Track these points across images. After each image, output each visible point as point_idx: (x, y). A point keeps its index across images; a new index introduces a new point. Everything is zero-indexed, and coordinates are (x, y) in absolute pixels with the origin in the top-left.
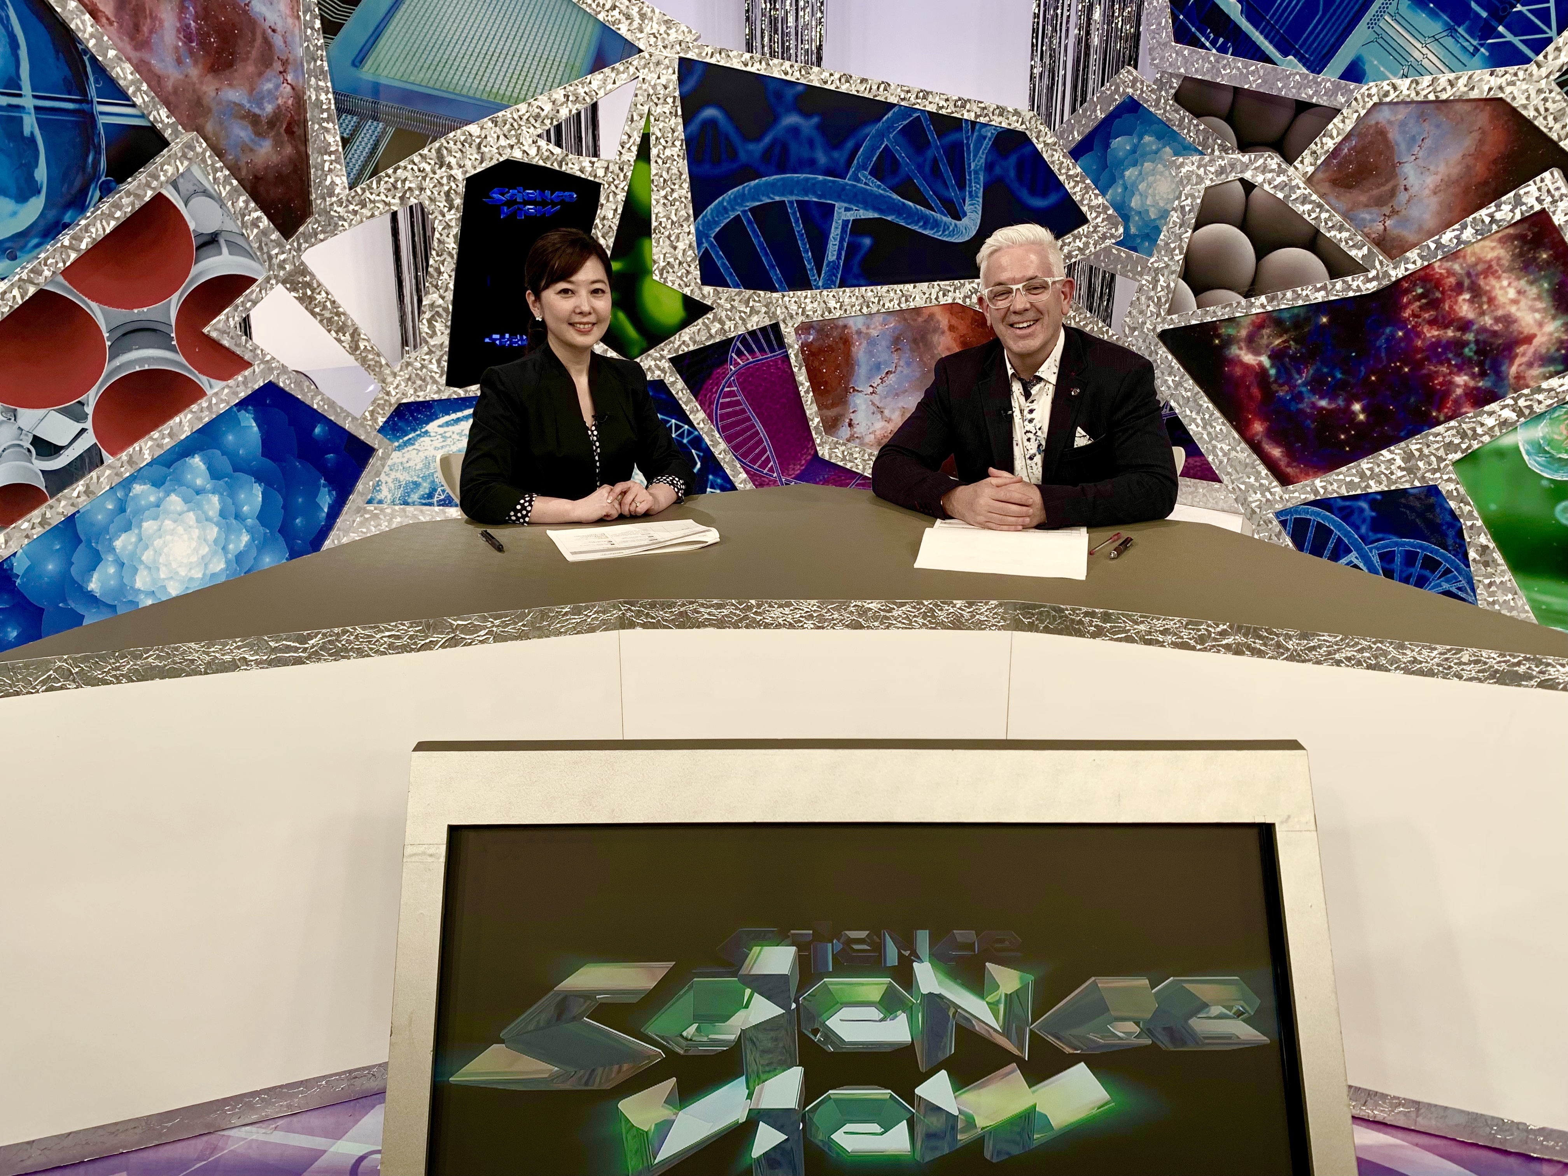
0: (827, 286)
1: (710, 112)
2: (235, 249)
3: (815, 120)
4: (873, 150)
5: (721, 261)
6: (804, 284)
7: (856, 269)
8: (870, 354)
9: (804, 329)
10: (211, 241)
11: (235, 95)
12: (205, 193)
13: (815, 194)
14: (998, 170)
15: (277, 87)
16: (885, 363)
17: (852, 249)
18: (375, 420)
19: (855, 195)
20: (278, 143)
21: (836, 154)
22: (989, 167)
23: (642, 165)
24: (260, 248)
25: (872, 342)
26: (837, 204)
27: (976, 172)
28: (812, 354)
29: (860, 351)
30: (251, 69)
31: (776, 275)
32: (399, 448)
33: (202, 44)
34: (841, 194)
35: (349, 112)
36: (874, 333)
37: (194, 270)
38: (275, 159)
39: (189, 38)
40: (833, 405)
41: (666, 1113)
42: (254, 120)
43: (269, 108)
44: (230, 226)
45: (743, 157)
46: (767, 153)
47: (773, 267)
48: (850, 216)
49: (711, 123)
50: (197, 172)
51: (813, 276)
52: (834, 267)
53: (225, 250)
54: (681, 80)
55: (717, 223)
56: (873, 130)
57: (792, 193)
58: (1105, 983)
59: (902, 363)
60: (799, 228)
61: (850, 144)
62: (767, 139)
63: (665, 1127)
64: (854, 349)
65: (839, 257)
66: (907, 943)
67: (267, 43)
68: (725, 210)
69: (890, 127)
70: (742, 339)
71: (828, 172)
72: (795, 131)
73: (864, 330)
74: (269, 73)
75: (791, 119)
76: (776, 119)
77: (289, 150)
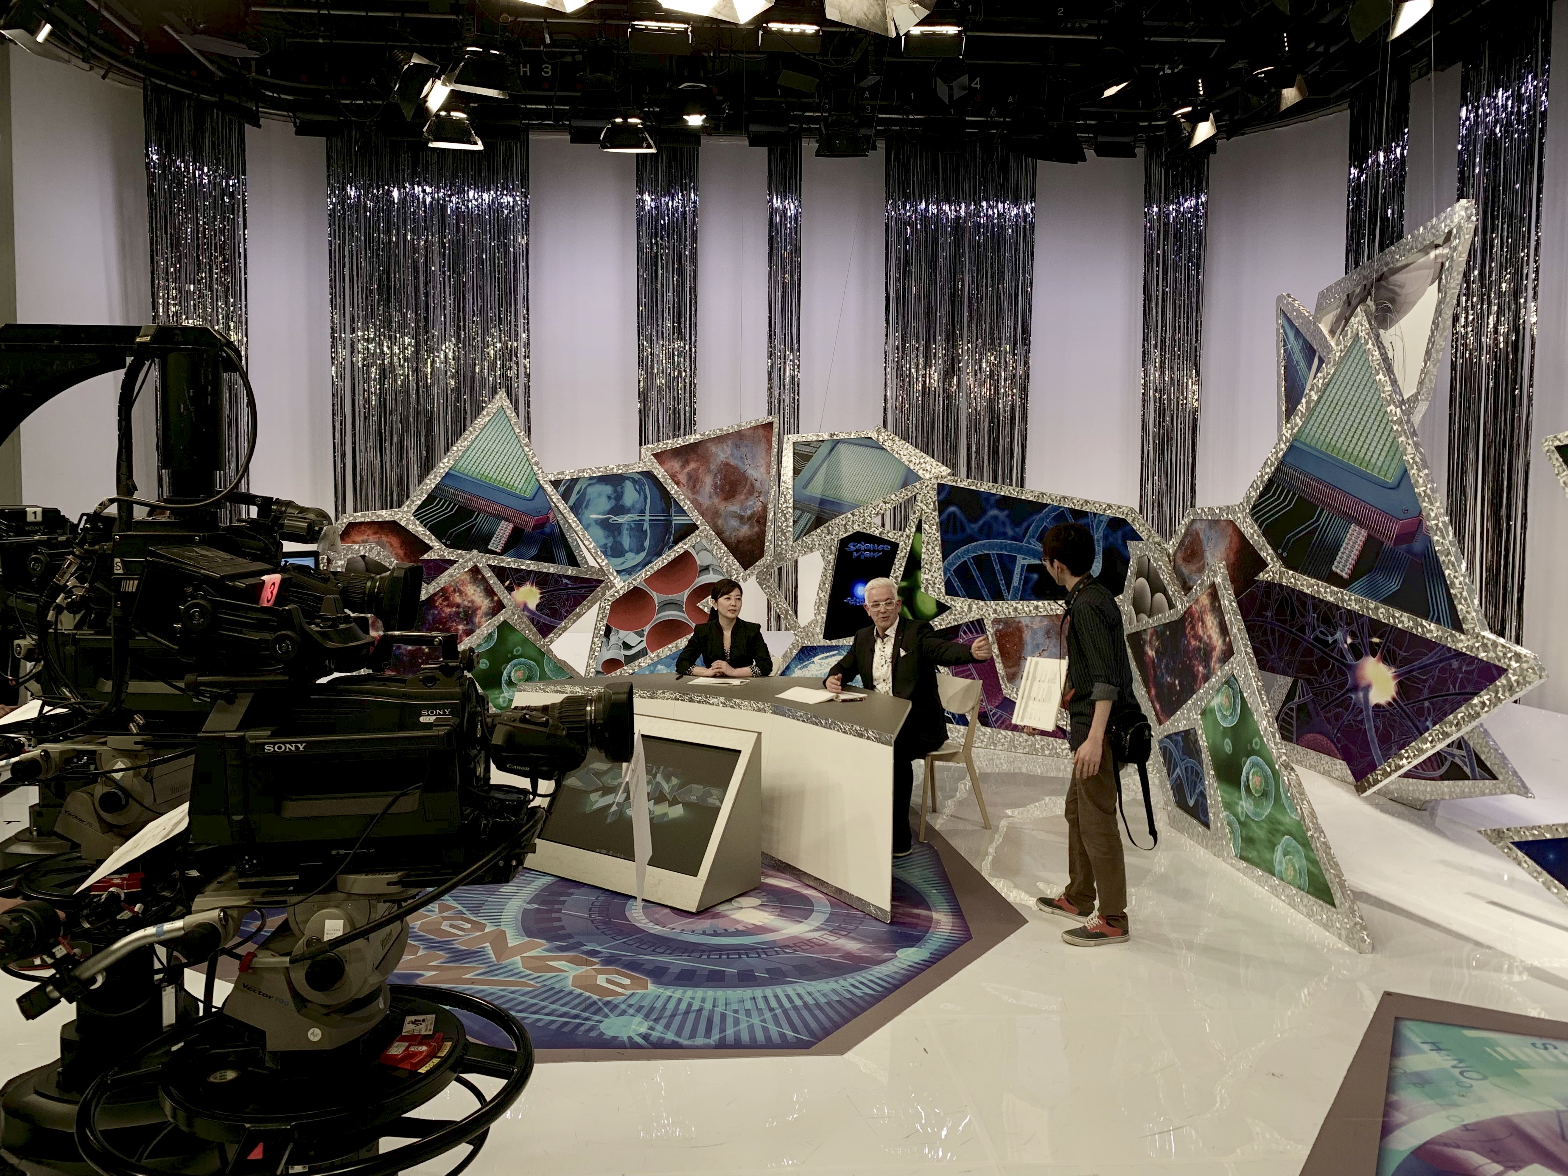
0: (1012, 599)
1: (952, 509)
2: (716, 571)
3: (1006, 512)
4: (1038, 527)
5: (956, 584)
6: (1001, 598)
7: (1029, 592)
8: (1033, 639)
9: (996, 621)
10: (706, 569)
11: (734, 508)
12: (706, 550)
13: (1006, 550)
14: (1111, 539)
15: (754, 503)
16: (1042, 644)
17: (1027, 581)
18: (791, 653)
19: (1028, 552)
20: (752, 526)
21: (1017, 530)
22: (1106, 537)
23: (918, 534)
25: (1034, 632)
26: (1018, 556)
27: (1098, 540)
28: (1001, 636)
29: (1027, 636)
30: (743, 497)
31: (985, 592)
33: (721, 490)
34: (1020, 550)
35: (799, 509)
36: (1035, 627)
37: (697, 580)
38: (749, 533)
39: (716, 488)
40: (1013, 666)
42: (741, 518)
43: (749, 512)
44: (715, 563)
45: (968, 530)
46: (981, 529)
47: (983, 587)
48: (1026, 562)
49: (953, 514)
50: (704, 541)
51: (1005, 593)
52: (1017, 589)
53: (711, 572)
54: (939, 494)
55: (954, 564)
56: (1038, 517)
57: (994, 550)
58: (695, 786)
59: (1051, 645)
60: (997, 568)
61: (1025, 525)
62: (981, 522)
64: (1024, 635)
65: (1019, 584)
67: (752, 485)
68: (959, 558)
69: (1047, 516)
70: (967, 625)
71: (1014, 538)
72: (995, 518)
73: (1030, 625)
74: (751, 498)
75: (994, 512)
76: (984, 512)
77: (756, 529)
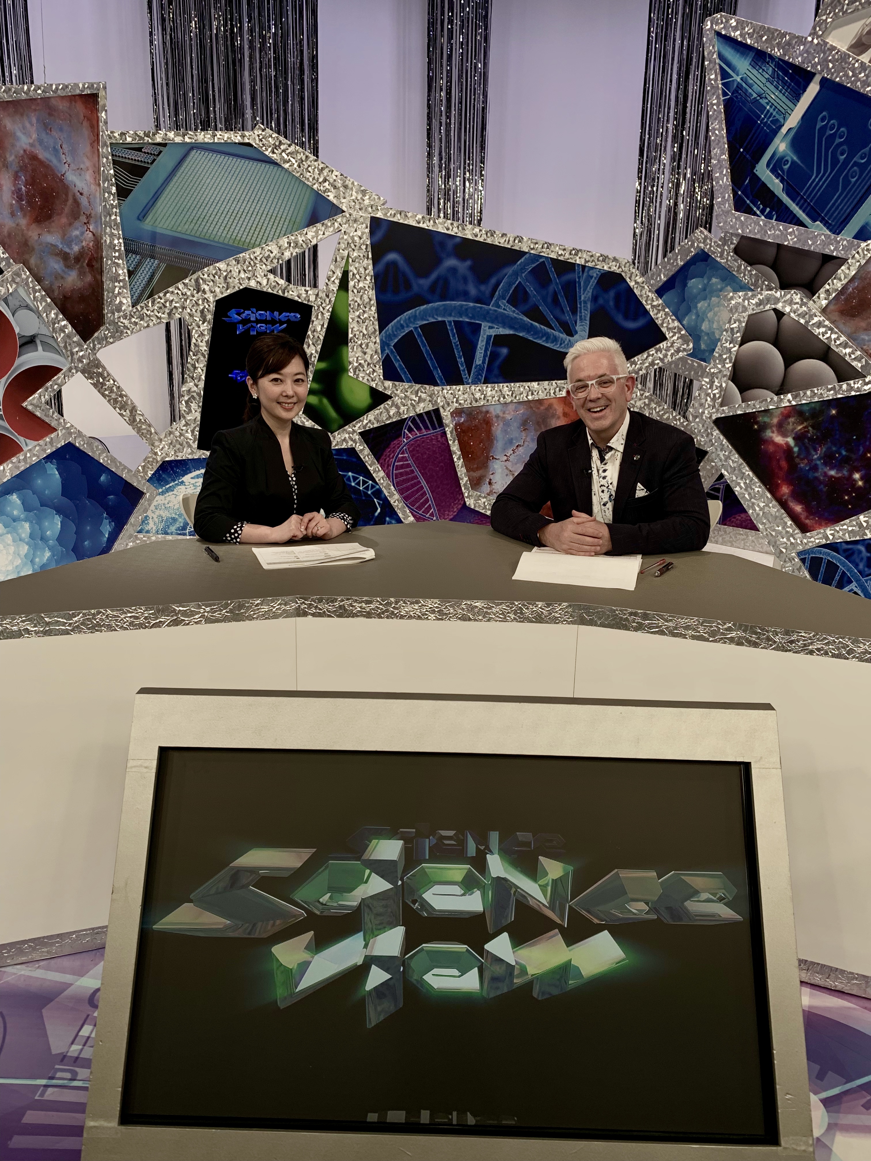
0: (474, 383)
1: (392, 256)
2: (47, 346)
3: (468, 263)
4: (510, 285)
5: (398, 363)
6: (460, 381)
7: (496, 371)
8: (505, 432)
9: (457, 413)
10: (30, 341)
11: (52, 238)
12: (27, 307)
13: (467, 316)
14: (601, 301)
15: (82, 233)
16: (516, 439)
17: (494, 356)
18: (145, 472)
19: (496, 318)
20: (81, 273)
21: (483, 288)
22: (595, 298)
23: (343, 293)
24: (65, 347)
25: (507, 424)
26: (483, 324)
27: (585, 302)
28: (463, 431)
29: (498, 430)
30: (64, 220)
31: (438, 373)
32: (163, 493)
33: (30, 203)
34: (485, 316)
35: (135, 253)
36: (508, 417)
37: (18, 361)
38: (79, 284)
39: (20, 198)
40: (478, 469)
41: (305, 956)
42: (65, 257)
43: (76, 248)
44: (44, 331)
45: (415, 288)
46: (433, 286)
47: (435, 368)
48: (493, 332)
49: (393, 264)
50: (22, 292)
51: (465, 375)
52: (480, 369)
53: (40, 348)
54: (372, 233)
55: (395, 336)
56: (510, 270)
57: (450, 315)
58: (625, 874)
59: (528, 439)
60: (455, 340)
61: (493, 281)
62: (434, 276)
63: (304, 966)
64: (493, 429)
65: (484, 362)
66: (483, 841)
67: (77, 203)
68: (402, 327)
69: (523, 269)
70: (413, 419)
71: (478, 300)
72: (453, 270)
73: (501, 415)
74: (77, 224)
75: (451, 262)
76: (439, 261)
77: (89, 278)
